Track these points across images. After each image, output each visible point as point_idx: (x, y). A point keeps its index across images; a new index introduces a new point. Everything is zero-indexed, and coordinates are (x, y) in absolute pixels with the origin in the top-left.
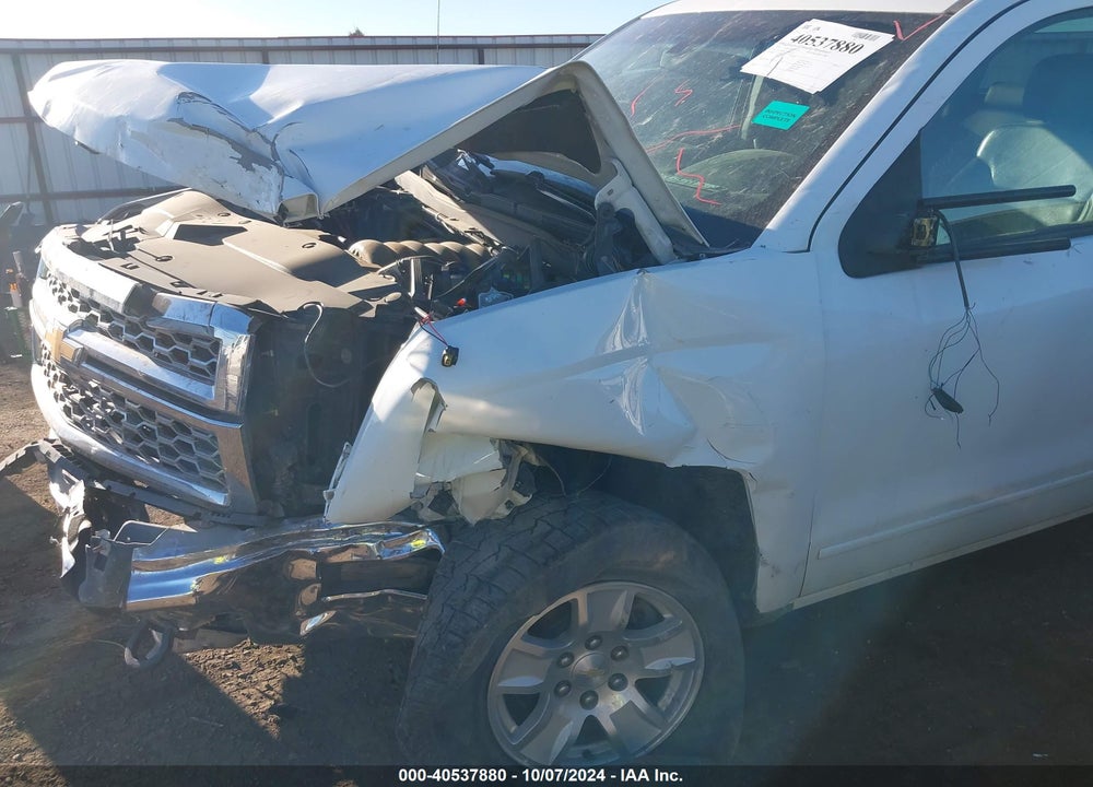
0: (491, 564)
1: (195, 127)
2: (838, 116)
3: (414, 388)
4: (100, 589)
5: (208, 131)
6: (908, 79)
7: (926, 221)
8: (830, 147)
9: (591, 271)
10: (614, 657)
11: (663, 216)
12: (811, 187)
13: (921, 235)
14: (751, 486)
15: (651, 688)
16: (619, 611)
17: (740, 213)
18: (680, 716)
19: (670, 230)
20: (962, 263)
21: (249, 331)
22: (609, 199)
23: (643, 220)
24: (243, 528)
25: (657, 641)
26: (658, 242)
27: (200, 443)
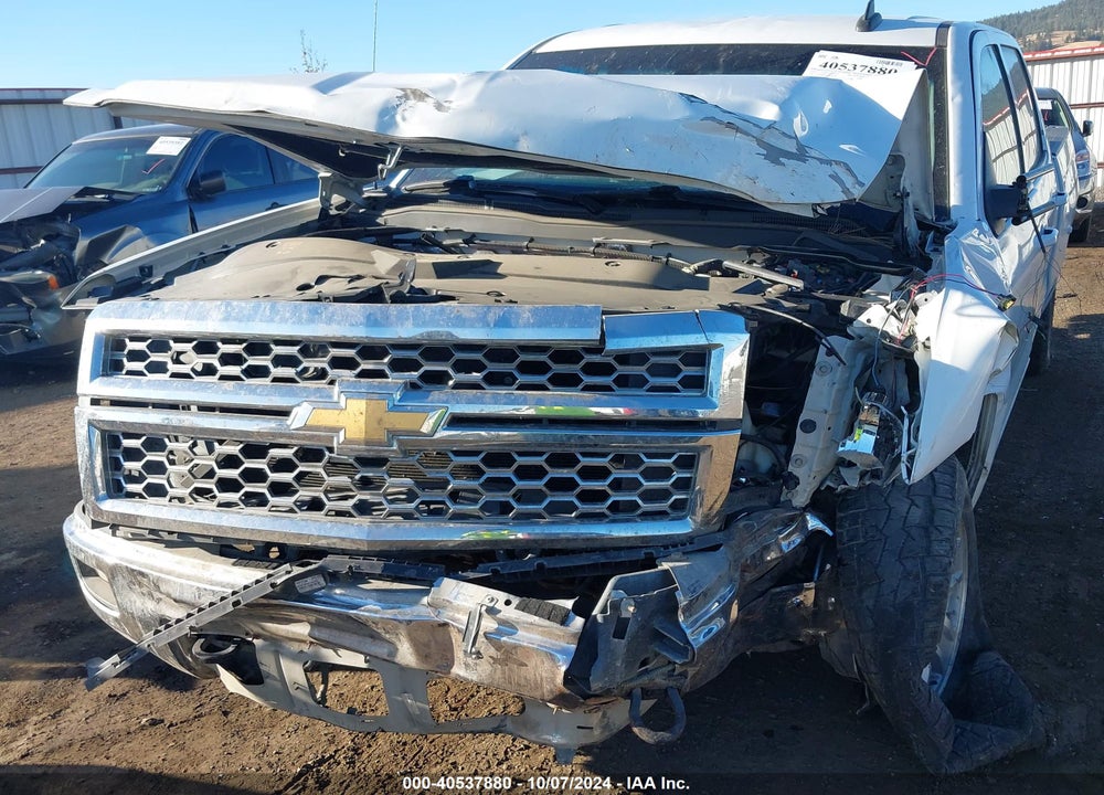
1: (728, 124)
5: (737, 129)
7: (1025, 191)
13: (1023, 202)
21: (746, 329)
27: (652, 474)
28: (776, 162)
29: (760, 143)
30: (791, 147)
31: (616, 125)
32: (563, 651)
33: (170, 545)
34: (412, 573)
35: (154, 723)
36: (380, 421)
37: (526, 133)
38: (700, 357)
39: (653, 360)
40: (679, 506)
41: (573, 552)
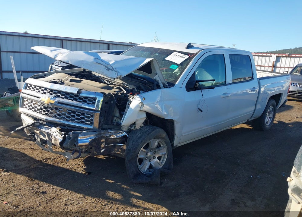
0: (140, 135)
1: (99, 63)
2: (183, 68)
3: (140, 103)
4: (69, 144)
5: (101, 64)
6: (193, 63)
7: (197, 84)
8: (183, 72)
9: (153, 89)
10: (154, 153)
11: (162, 81)
12: (181, 78)
13: (197, 86)
14: (176, 122)
15: (159, 158)
16: (156, 144)
17: (171, 82)
18: (164, 163)
19: (163, 84)
20: (202, 90)
21: (103, 96)
22: (156, 78)
23: (160, 82)
24: (96, 131)
25: (161, 150)
26: (161, 85)
27: (87, 117)
28: (108, 70)
29: (106, 67)
30: (111, 68)
31: (82, 61)
32: (61, 140)
33: (29, 117)
34: (49, 125)
35: (32, 148)
36: (49, 101)
37: (70, 61)
38: (95, 99)
39: (89, 99)
40: (92, 123)
41: (75, 128)
